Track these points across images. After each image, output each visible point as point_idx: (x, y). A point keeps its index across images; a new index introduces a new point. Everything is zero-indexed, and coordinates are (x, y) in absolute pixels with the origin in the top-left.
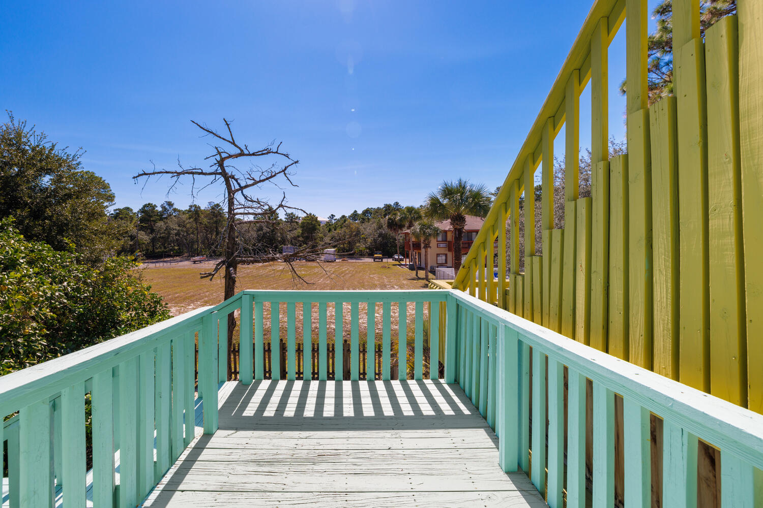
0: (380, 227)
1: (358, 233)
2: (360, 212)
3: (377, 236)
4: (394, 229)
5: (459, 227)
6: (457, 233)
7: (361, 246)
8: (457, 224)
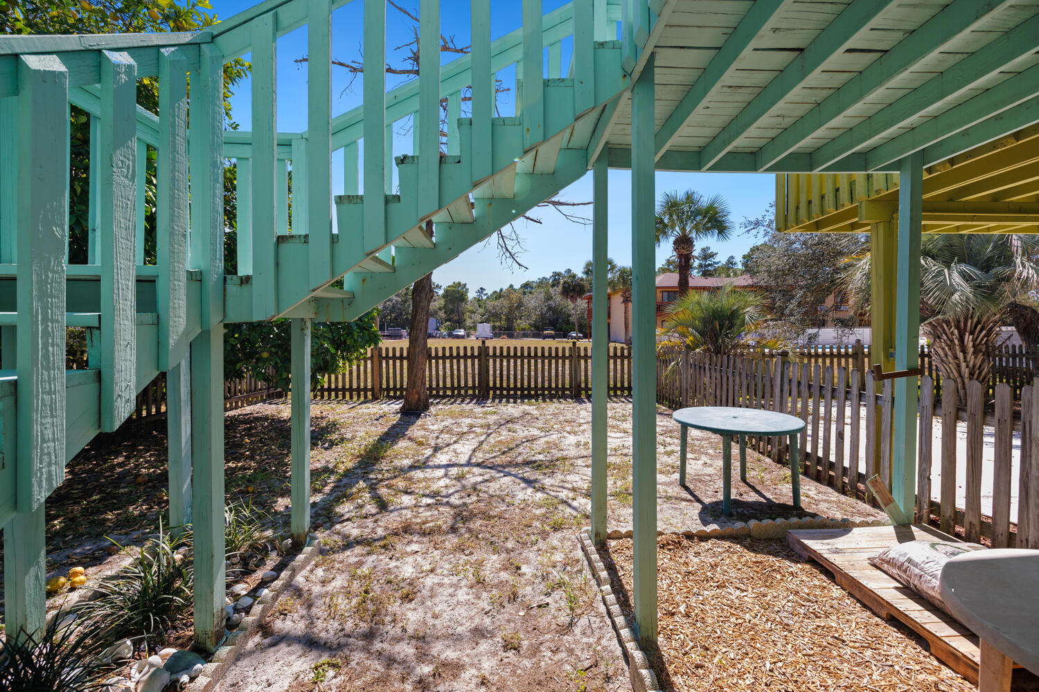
0: (549, 298)
1: (520, 305)
2: (517, 286)
3: (545, 309)
4: (572, 297)
5: (686, 253)
6: (683, 260)
7: (523, 324)
8: (683, 248)
